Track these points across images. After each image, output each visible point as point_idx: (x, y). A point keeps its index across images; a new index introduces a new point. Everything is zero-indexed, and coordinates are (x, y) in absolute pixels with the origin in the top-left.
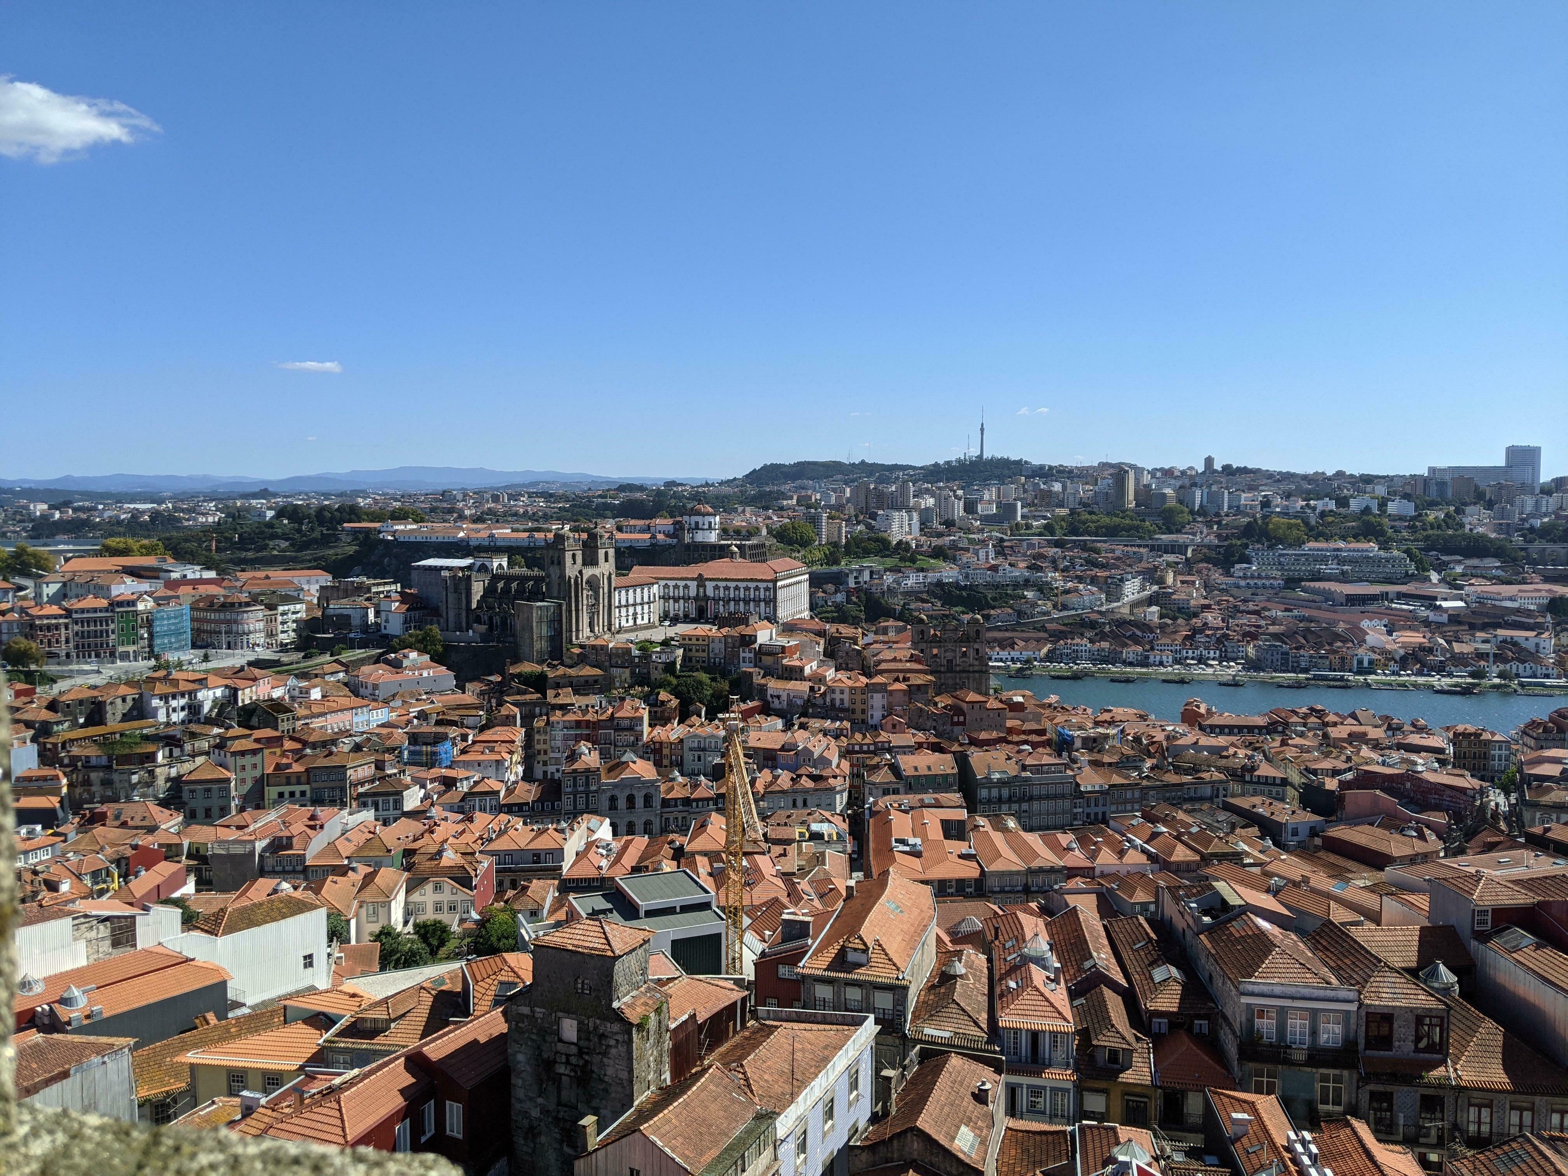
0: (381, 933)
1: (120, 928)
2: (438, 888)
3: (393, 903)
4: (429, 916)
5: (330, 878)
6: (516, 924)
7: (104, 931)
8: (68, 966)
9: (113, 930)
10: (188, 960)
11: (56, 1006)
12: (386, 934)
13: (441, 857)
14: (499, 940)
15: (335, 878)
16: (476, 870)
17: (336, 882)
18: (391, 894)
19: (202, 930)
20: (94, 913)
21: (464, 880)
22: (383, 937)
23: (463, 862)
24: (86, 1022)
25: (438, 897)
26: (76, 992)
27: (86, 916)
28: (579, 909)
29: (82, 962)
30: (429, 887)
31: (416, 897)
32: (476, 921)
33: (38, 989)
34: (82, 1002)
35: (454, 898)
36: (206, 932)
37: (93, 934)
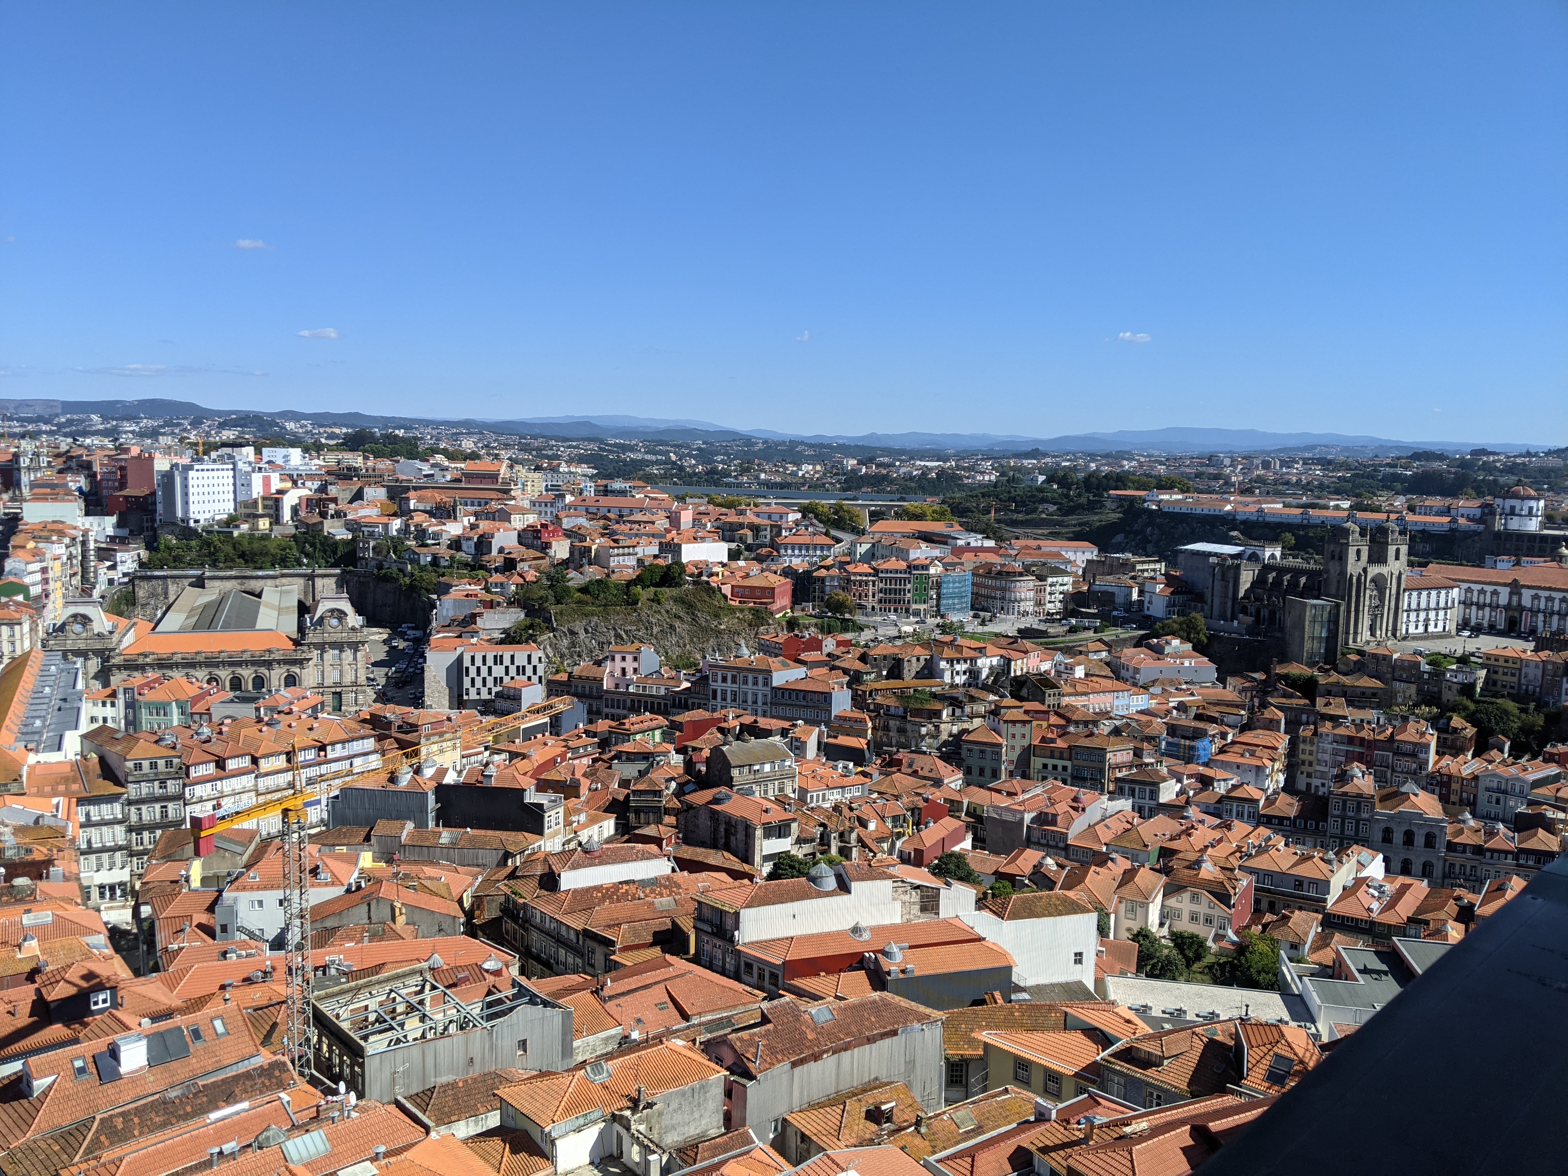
0: (1139, 934)
1: (928, 897)
2: (1195, 898)
3: (1151, 905)
4: (1184, 926)
5: (1093, 868)
6: (1278, 960)
7: (915, 896)
8: (887, 921)
9: (922, 897)
10: (981, 939)
11: (880, 956)
12: (1142, 935)
13: (1200, 868)
14: (1259, 973)
15: (1098, 869)
16: (1234, 888)
17: (1098, 873)
18: (1150, 896)
19: (991, 910)
20: (909, 880)
21: (1223, 898)
22: (1141, 938)
23: (1222, 876)
24: (901, 976)
25: (1195, 908)
26: (895, 949)
27: (903, 881)
28: (1349, 962)
29: (898, 920)
30: (1186, 896)
31: (1172, 902)
32: (1233, 943)
33: (866, 936)
34: (899, 957)
35: (1210, 911)
36: (994, 912)
37: (907, 898)
